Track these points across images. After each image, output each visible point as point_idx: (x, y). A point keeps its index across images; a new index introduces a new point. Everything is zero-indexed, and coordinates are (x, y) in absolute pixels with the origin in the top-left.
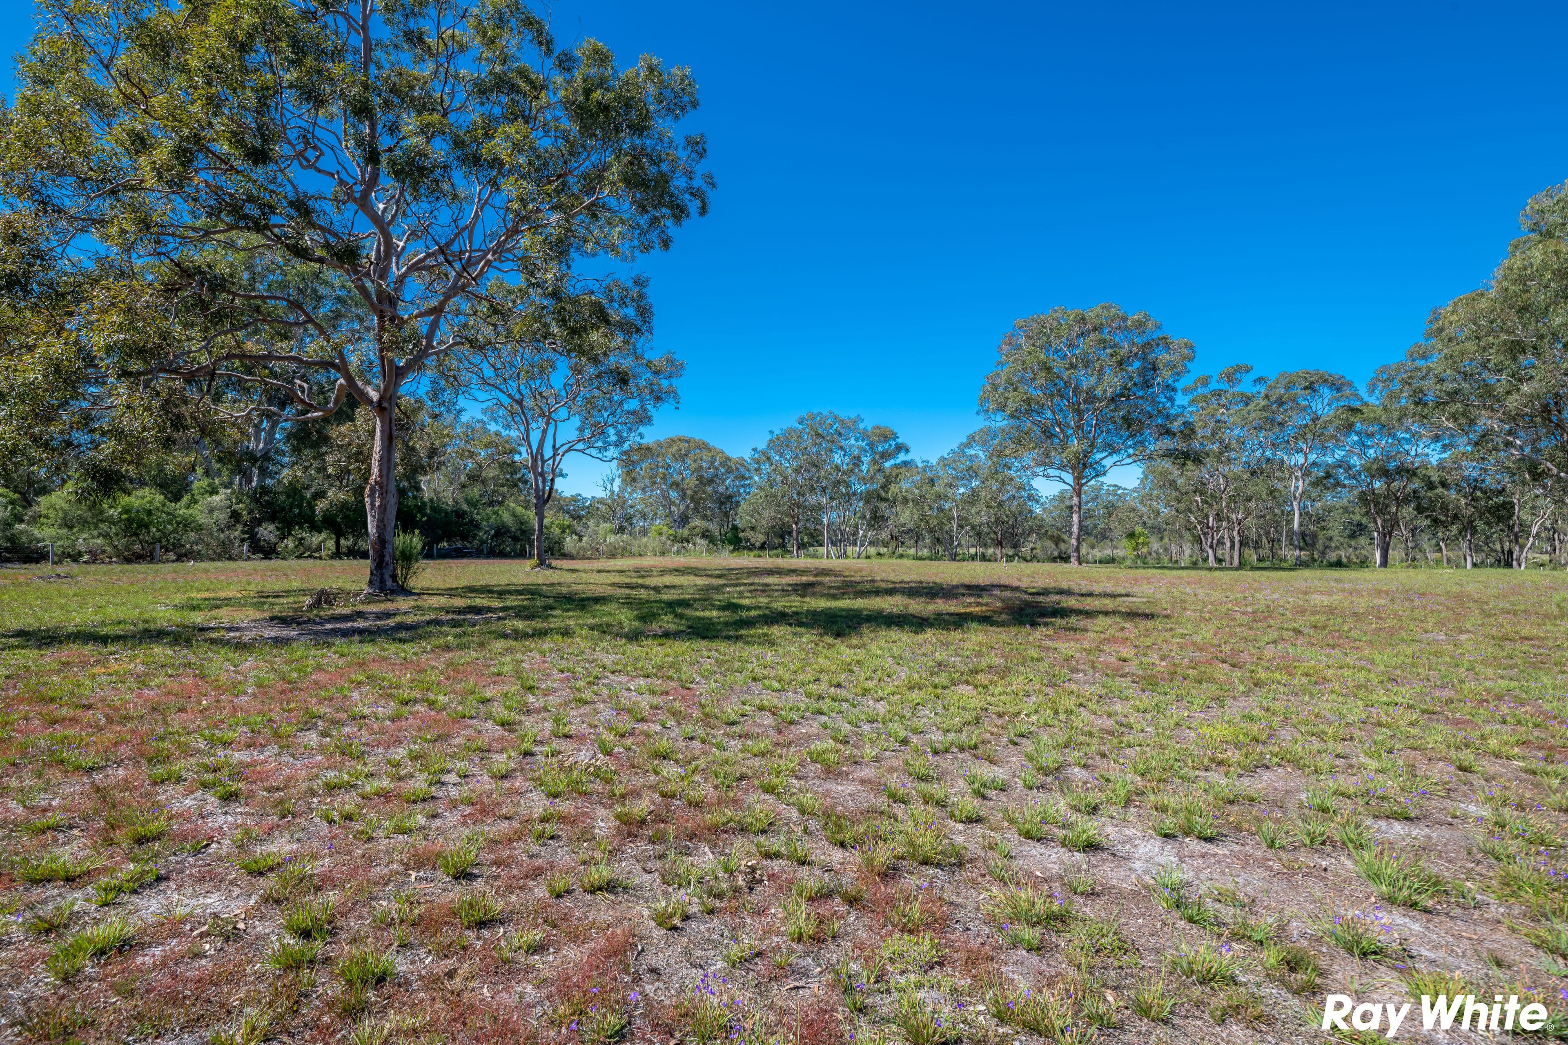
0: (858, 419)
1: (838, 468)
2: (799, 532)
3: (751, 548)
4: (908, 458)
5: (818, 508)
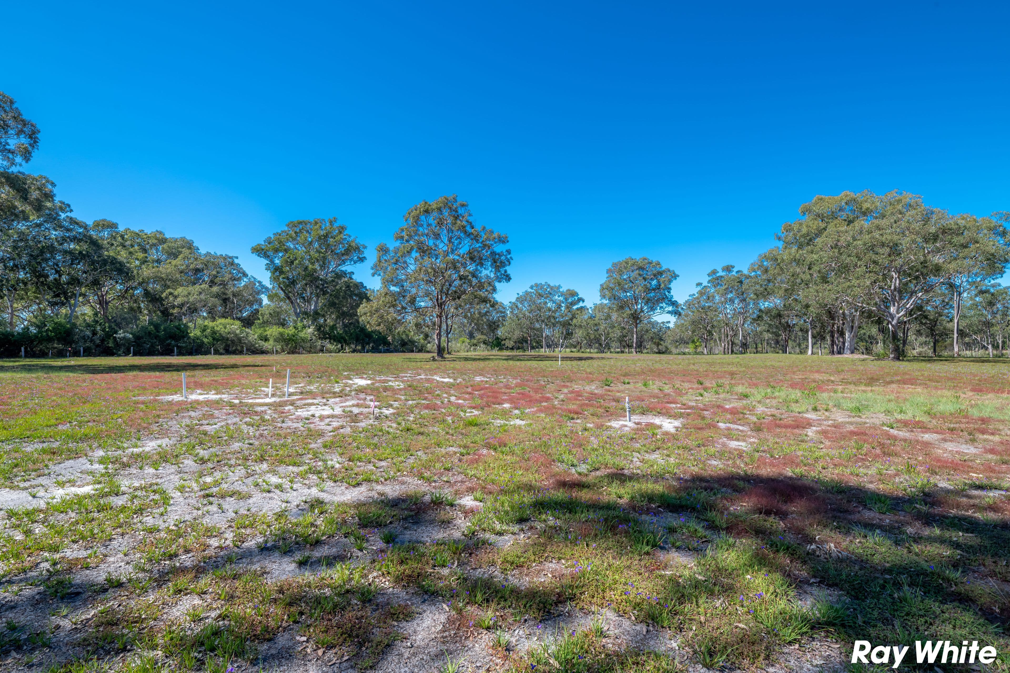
1: (550, 310)
2: (531, 341)
3: (507, 348)
4: (583, 305)
5: (540, 330)
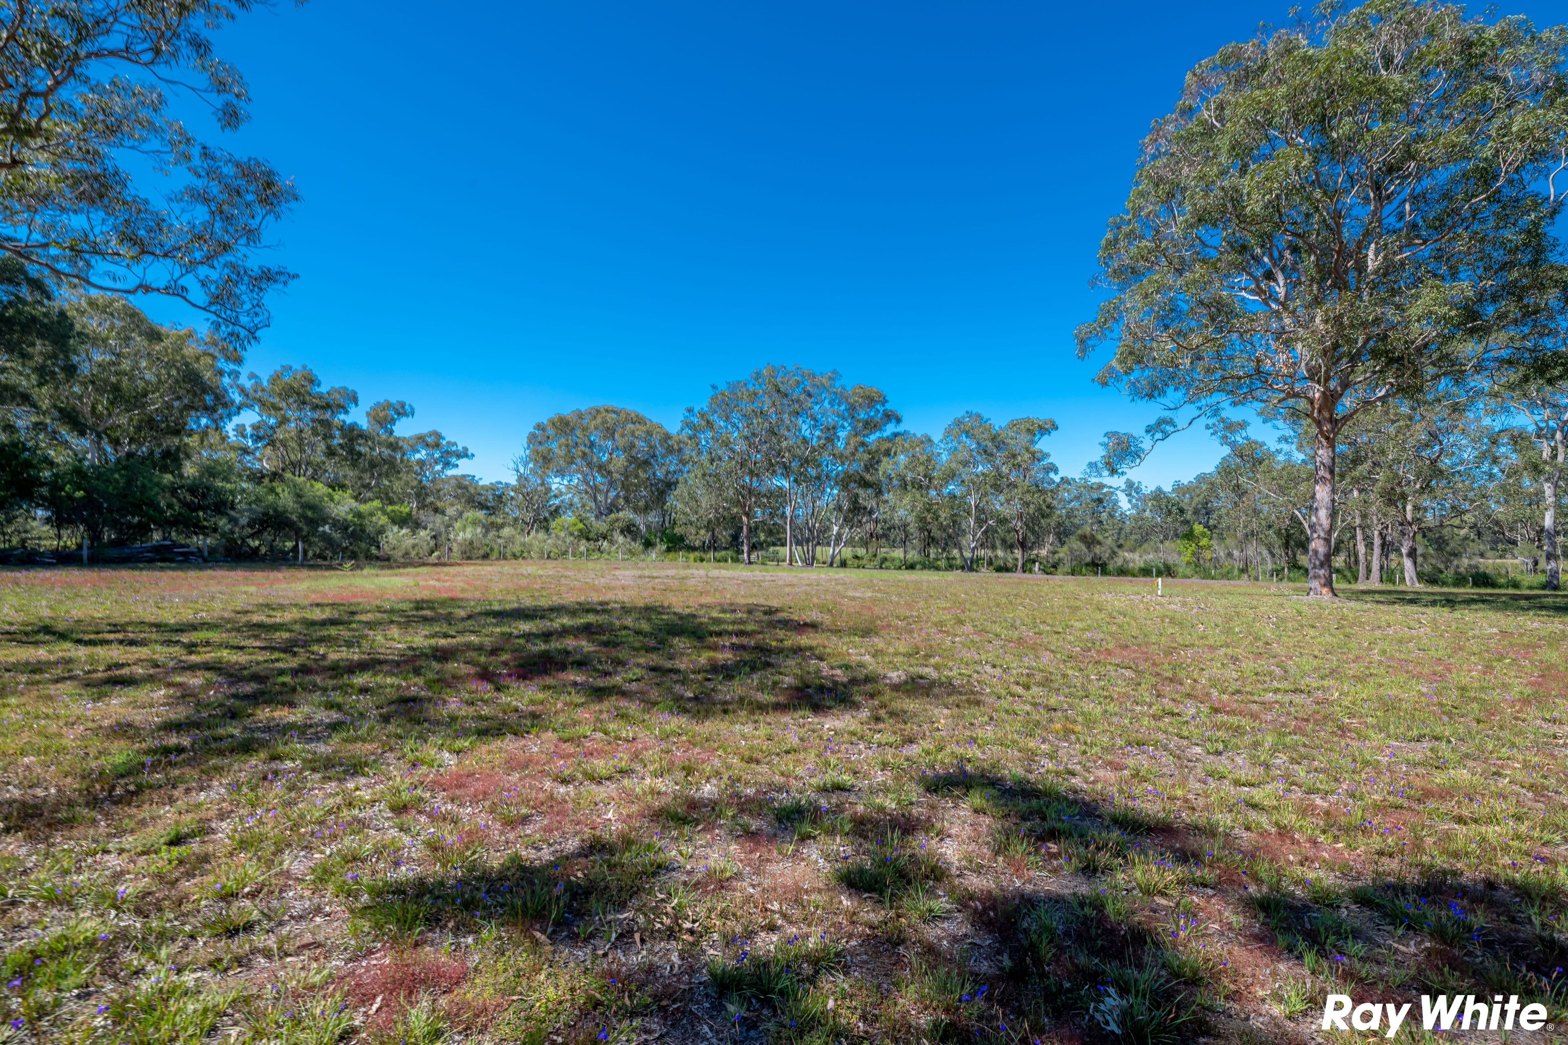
0: (835, 376)
1: (805, 442)
3: (690, 548)
4: (901, 428)
5: (780, 495)
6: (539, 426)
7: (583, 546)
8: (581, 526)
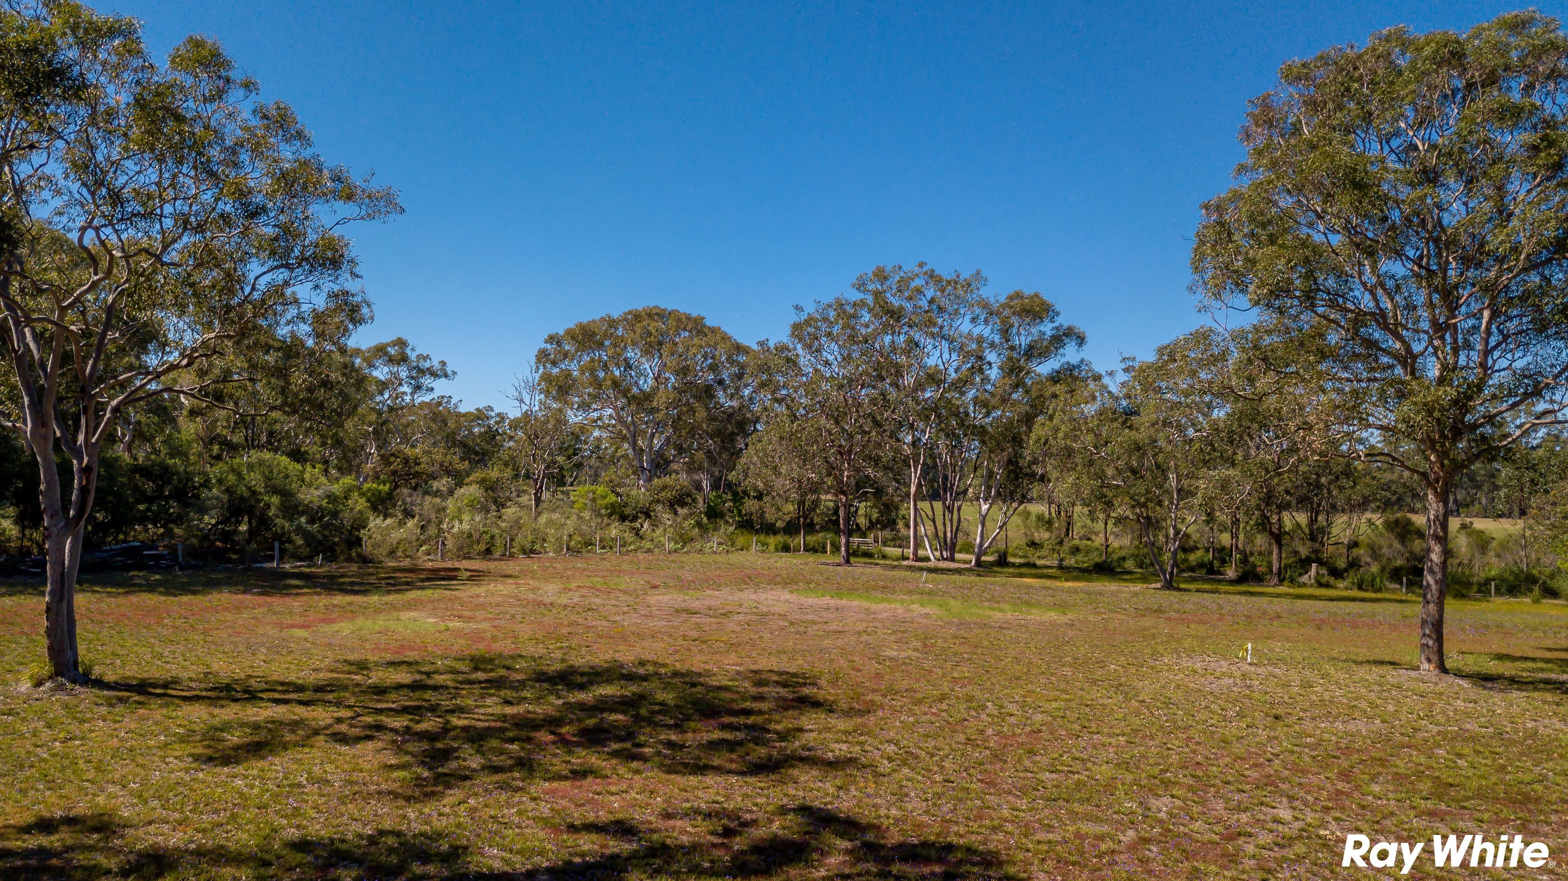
3: (769, 531)
4: (1079, 357)
6: (551, 339)
7: (615, 530)
8: (612, 498)
